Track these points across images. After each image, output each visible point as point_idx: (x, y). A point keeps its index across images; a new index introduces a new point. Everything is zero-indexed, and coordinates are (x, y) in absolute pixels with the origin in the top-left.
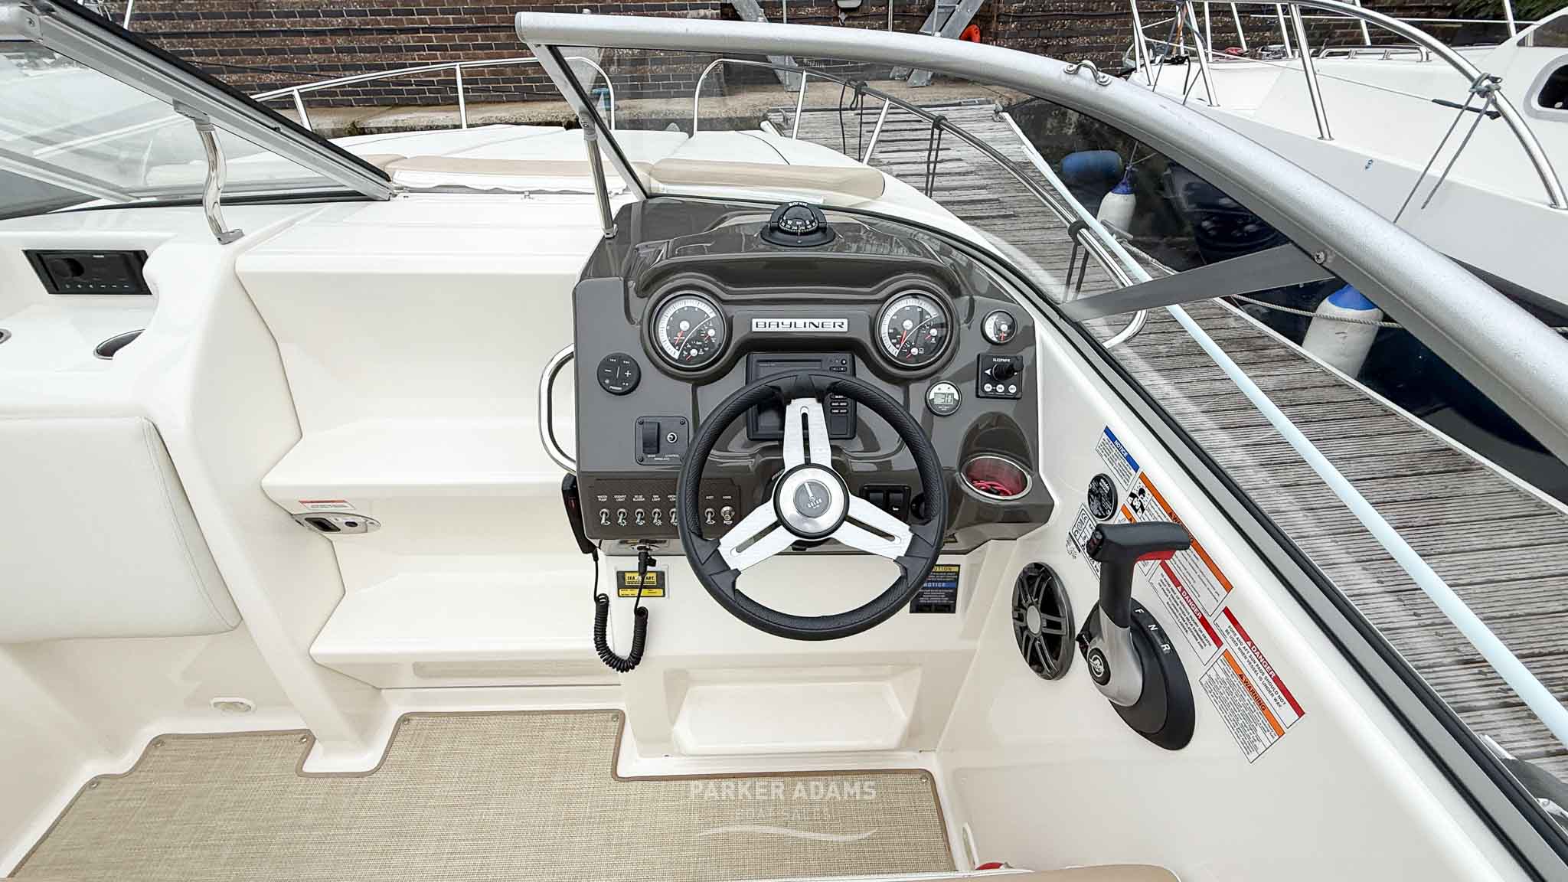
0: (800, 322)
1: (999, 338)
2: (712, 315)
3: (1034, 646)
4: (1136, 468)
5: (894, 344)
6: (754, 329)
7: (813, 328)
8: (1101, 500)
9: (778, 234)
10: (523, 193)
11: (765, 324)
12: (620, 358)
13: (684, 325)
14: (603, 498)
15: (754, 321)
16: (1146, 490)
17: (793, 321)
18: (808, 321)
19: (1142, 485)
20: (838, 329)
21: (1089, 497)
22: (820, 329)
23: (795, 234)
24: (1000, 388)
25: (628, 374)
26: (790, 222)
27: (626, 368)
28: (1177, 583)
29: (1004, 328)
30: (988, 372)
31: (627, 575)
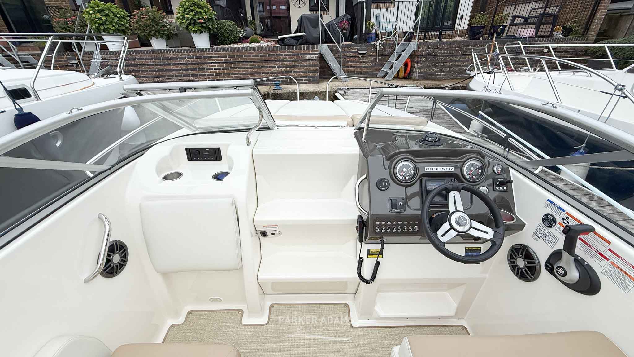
0: (439, 168)
1: (498, 173)
2: (412, 166)
3: (522, 271)
4: (564, 211)
5: (468, 175)
6: (426, 170)
7: (443, 170)
8: (549, 221)
9: (426, 141)
10: (315, 127)
11: (429, 169)
12: (384, 179)
13: (404, 170)
14: (378, 223)
15: (426, 168)
16: (569, 217)
17: (437, 168)
18: (442, 168)
19: (567, 216)
20: (451, 170)
21: (543, 221)
22: (445, 170)
23: (432, 142)
24: (501, 188)
25: (387, 184)
26: (430, 138)
27: (386, 182)
28: (587, 244)
29: (500, 169)
30: (497, 183)
31: (371, 250)
